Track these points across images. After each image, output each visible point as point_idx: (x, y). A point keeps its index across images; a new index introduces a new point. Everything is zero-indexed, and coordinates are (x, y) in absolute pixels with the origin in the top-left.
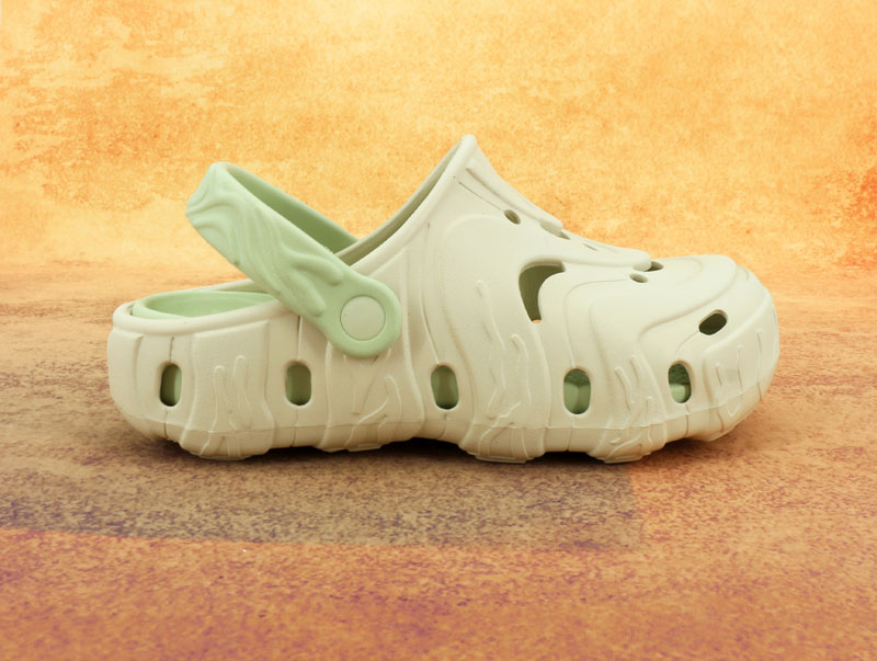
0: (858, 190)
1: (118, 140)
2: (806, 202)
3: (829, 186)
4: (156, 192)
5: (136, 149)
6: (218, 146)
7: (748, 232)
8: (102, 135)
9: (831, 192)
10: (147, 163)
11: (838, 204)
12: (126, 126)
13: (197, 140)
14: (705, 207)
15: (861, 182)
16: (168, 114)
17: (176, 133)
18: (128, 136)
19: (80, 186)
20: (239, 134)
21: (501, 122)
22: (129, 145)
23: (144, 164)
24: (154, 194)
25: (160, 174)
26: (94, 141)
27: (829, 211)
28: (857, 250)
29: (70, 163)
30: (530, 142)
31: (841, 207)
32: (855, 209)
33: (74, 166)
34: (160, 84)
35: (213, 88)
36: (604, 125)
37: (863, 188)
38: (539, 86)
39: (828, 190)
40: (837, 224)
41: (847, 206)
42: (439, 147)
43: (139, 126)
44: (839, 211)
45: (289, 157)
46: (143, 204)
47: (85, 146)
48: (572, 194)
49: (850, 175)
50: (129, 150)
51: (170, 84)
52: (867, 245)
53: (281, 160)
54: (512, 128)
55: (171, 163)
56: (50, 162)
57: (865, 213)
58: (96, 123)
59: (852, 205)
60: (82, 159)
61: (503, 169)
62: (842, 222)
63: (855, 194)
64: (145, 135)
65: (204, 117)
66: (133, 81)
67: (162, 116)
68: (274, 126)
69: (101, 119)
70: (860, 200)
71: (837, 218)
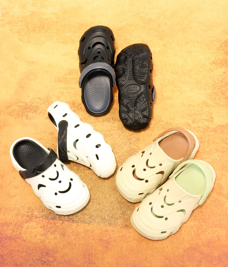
0: (222, 43)
1: (34, 28)
2: (208, 46)
3: (215, 42)
4: (46, 40)
5: (40, 30)
6: (60, 29)
7: (191, 52)
8: (30, 26)
9: (215, 44)
10: (43, 33)
11: (216, 46)
12: (36, 25)
13: (54, 28)
14: (181, 45)
15: (223, 42)
16: (46, 22)
17: (49, 26)
18: (37, 27)
19: (28, 38)
20: (65, 27)
21: (132, 22)
22: (37, 29)
23: (42, 33)
24: (46, 41)
25: (46, 36)
26: (28, 28)
27: (213, 48)
28: (217, 59)
29: (24, 33)
30: (139, 27)
31: (216, 47)
32: (220, 48)
33: (25, 34)
34: (43, 15)
35: (57, 16)
36: (159, 25)
37: (223, 43)
38: (143, 13)
39: (214, 43)
40: (214, 51)
41: (218, 47)
42: (115, 29)
43: (39, 24)
44: (215, 48)
45: (78, 32)
46: (44, 43)
47: (27, 29)
48: (148, 41)
49: (221, 40)
50: (38, 30)
51: (45, 15)
52: (220, 57)
53: (76, 33)
54: (135, 23)
55: (49, 33)
56: (19, 33)
57: (222, 49)
58: (28, 24)
59: (219, 47)
60: (26, 32)
61: (131, 34)
62: (215, 51)
63: (220, 45)
64: (41, 26)
65: (55, 23)
66: (35, 14)
67: (45, 22)
68: (73, 25)
69: (29, 23)
70: (221, 46)
71: (214, 50)
